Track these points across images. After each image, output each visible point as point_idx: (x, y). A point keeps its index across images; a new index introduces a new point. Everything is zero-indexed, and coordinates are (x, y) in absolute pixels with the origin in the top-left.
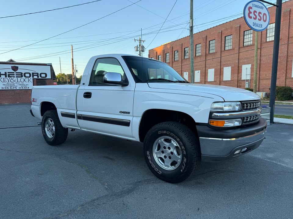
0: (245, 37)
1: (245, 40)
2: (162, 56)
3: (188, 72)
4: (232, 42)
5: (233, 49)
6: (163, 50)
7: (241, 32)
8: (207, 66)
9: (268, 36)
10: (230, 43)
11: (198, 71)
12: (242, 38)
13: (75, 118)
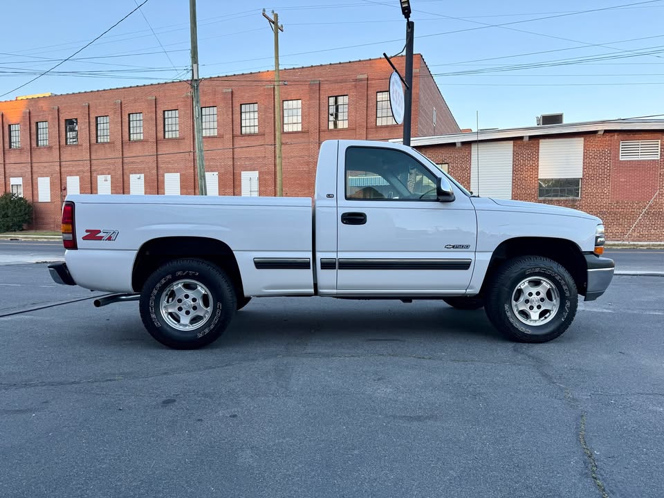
0: (243, 115)
1: (243, 122)
2: (25, 125)
3: (109, 177)
4: (217, 121)
5: (220, 136)
6: (25, 113)
7: (234, 104)
8: (161, 165)
9: (286, 121)
10: (212, 123)
11: (138, 176)
12: (237, 116)
13: (310, 268)
